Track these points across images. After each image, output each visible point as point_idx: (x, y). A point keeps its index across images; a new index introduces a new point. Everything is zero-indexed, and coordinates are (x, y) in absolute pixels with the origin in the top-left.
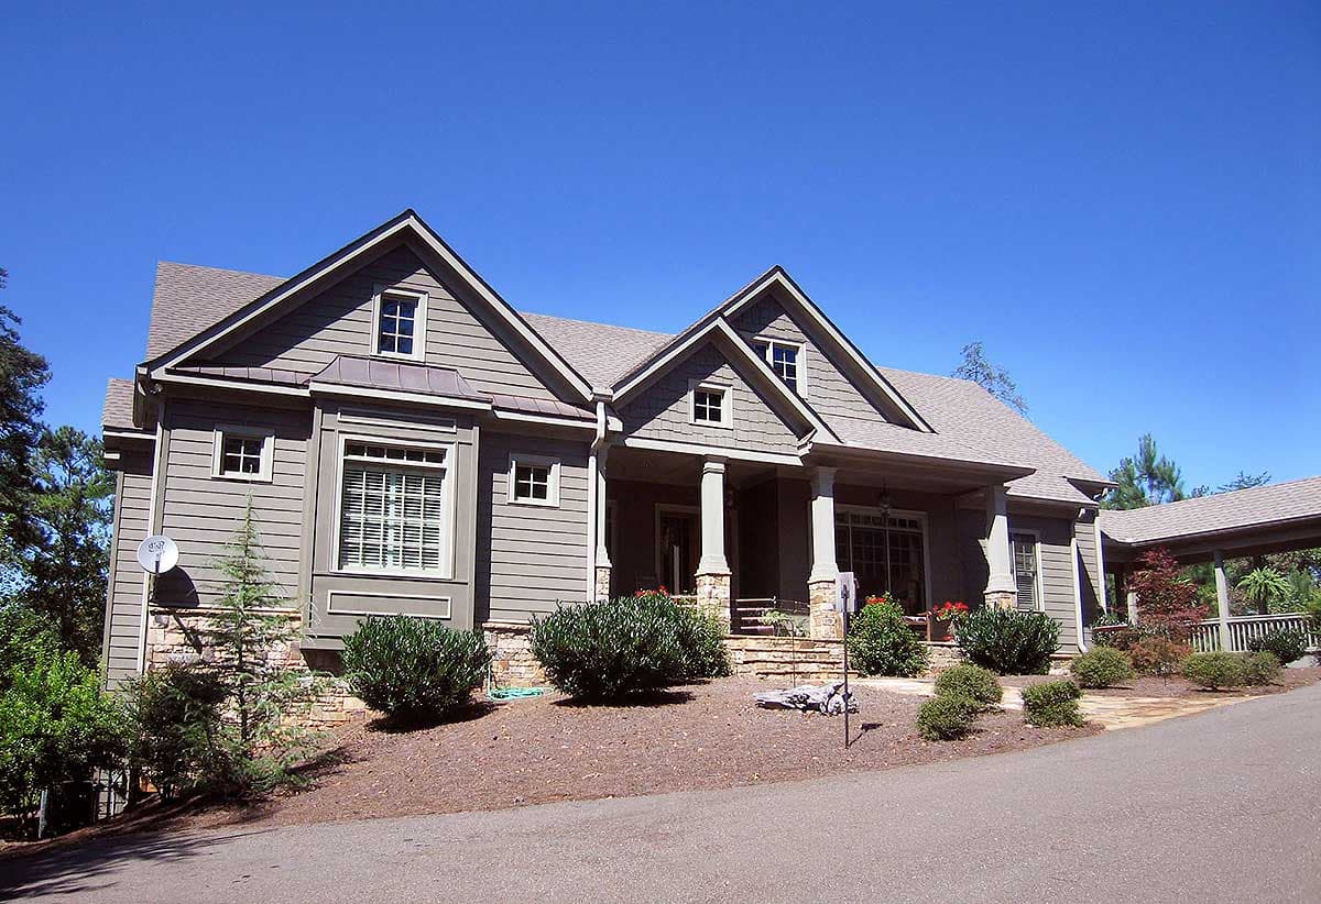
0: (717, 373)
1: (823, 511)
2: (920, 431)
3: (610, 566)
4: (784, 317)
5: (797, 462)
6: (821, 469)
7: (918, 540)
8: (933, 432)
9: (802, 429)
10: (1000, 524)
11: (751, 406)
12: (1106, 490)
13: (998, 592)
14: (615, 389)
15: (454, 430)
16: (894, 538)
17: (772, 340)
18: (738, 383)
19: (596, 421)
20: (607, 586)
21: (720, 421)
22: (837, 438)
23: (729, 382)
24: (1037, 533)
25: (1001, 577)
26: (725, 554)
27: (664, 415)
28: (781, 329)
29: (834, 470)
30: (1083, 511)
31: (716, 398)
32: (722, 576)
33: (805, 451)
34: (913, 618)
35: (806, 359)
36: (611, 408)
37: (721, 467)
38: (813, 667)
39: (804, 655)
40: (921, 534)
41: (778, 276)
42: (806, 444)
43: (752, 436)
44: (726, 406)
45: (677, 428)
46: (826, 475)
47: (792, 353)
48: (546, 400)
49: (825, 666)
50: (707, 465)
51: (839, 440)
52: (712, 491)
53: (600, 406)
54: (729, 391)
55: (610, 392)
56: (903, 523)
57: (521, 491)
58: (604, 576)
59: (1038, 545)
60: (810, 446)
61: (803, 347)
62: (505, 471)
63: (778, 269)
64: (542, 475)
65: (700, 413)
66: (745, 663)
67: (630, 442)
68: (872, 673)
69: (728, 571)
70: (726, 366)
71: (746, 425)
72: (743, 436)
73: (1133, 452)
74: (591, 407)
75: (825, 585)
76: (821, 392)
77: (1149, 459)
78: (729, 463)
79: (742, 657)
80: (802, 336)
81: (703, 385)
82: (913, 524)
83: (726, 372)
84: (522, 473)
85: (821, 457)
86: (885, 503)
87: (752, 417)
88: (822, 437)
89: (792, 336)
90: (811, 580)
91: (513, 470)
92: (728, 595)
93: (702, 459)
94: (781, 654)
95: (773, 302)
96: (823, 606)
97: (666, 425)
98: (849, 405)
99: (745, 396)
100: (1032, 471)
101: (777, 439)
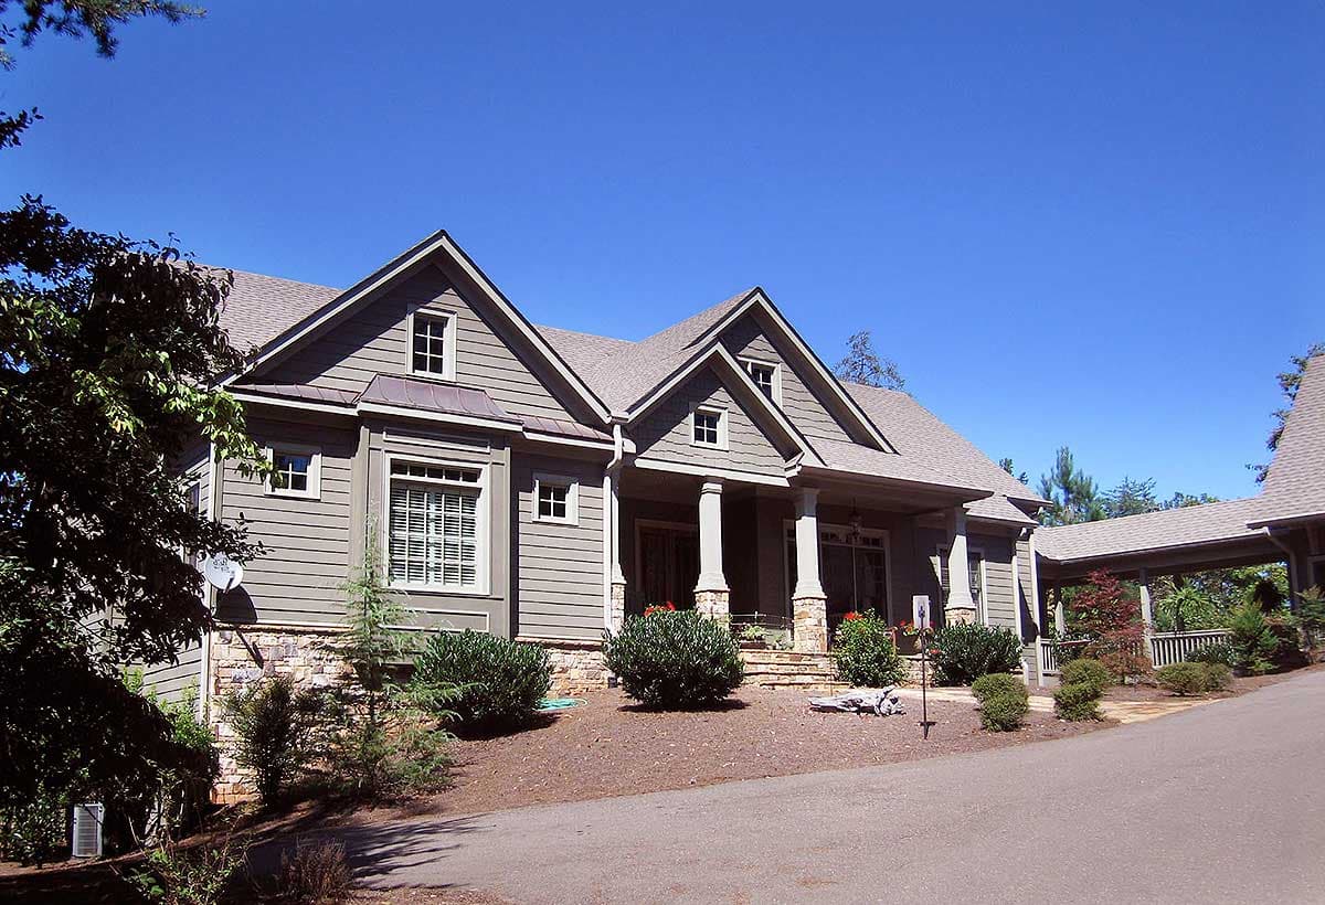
0: (714, 396)
1: (807, 531)
2: (883, 451)
3: (625, 582)
4: (761, 337)
5: (785, 484)
6: (806, 490)
7: (881, 558)
8: (896, 452)
9: (789, 451)
10: (960, 542)
11: (744, 429)
12: (1041, 508)
13: (958, 609)
14: (630, 411)
15: (488, 450)
17: (751, 361)
18: (733, 406)
19: (613, 443)
20: (623, 601)
21: (716, 443)
22: (821, 460)
23: (724, 405)
24: (981, 551)
25: (959, 594)
26: (723, 571)
27: (667, 437)
28: (759, 349)
29: (818, 491)
30: (1023, 530)
31: (713, 420)
32: (722, 592)
33: (793, 473)
35: (781, 378)
36: (626, 432)
37: (719, 487)
38: (808, 679)
39: (796, 668)
40: (884, 551)
41: (758, 297)
42: (794, 467)
43: (744, 458)
44: (722, 429)
45: (679, 449)
46: (810, 496)
47: (767, 373)
48: (565, 421)
49: (818, 677)
50: (705, 486)
51: (823, 463)
52: (710, 510)
53: (617, 428)
54: (725, 416)
55: (626, 415)
56: (866, 540)
57: (544, 509)
58: (620, 591)
59: (983, 562)
60: (799, 468)
61: (778, 368)
62: (530, 491)
63: (759, 291)
64: (561, 494)
65: (699, 436)
66: (748, 675)
67: (639, 463)
68: (858, 685)
69: (726, 588)
70: (722, 389)
71: (740, 448)
72: (738, 458)
74: (608, 429)
75: (811, 601)
76: (795, 412)
77: (1065, 473)
78: (726, 483)
80: (777, 357)
81: (701, 408)
82: (876, 542)
83: (721, 395)
84: (544, 493)
85: (807, 478)
86: (857, 523)
87: (745, 439)
89: (768, 356)
90: (795, 596)
91: (537, 489)
92: (728, 610)
93: (705, 479)
94: (776, 667)
95: (750, 324)
96: (803, 623)
97: (670, 446)
99: (736, 419)
100: (990, 494)
101: (765, 461)
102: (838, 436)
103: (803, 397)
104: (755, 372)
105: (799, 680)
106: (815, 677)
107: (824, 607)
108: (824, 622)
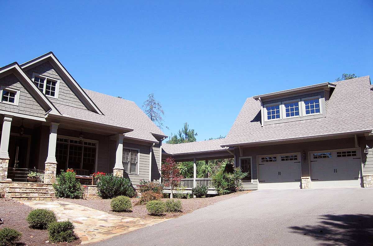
0: (14, 85)
1: (53, 138)
2: (99, 114)
4: (53, 70)
5: (44, 120)
6: (53, 123)
7: (94, 150)
8: (103, 115)
9: (47, 109)
10: (120, 147)
11: (27, 98)
12: (164, 138)
13: (117, 169)
16: (85, 149)
17: (47, 77)
18: (23, 89)
21: (14, 102)
23: (19, 89)
24: (139, 150)
25: (119, 164)
26: (9, 151)
28: (51, 74)
29: (58, 124)
30: (154, 144)
31: (13, 94)
32: (6, 159)
33: (46, 116)
34: (87, 176)
35: (59, 85)
37: (11, 119)
38: (36, 195)
39: (35, 190)
40: (96, 148)
41: (51, 55)
42: (47, 114)
43: (26, 109)
44: (17, 97)
46: (55, 126)
47: (54, 83)
49: (42, 194)
50: (5, 118)
51: (60, 113)
54: (18, 93)
56: (90, 144)
59: (139, 154)
60: (48, 114)
61: (59, 82)
63: (51, 53)
65: (4, 99)
66: (9, 192)
68: (61, 197)
69: (8, 158)
70: (19, 83)
71: (24, 105)
72: (22, 109)
73: (182, 128)
75: (50, 164)
76: (64, 97)
77: (186, 130)
78: (14, 118)
79: (8, 190)
80: (59, 77)
81: (7, 88)
82: (94, 145)
83: (18, 85)
85: (52, 119)
86: (81, 137)
87: (28, 102)
88: (54, 112)
89: (55, 77)
90: (46, 162)
92: (7, 166)
93: (3, 116)
94: (25, 189)
95: (48, 64)
96: (48, 172)
98: (74, 103)
99: (25, 94)
100: (132, 130)
101: (37, 111)
102: (81, 107)
103: (68, 92)
104: (49, 82)
105: (31, 195)
106: (40, 194)
107: (56, 167)
108: (55, 172)
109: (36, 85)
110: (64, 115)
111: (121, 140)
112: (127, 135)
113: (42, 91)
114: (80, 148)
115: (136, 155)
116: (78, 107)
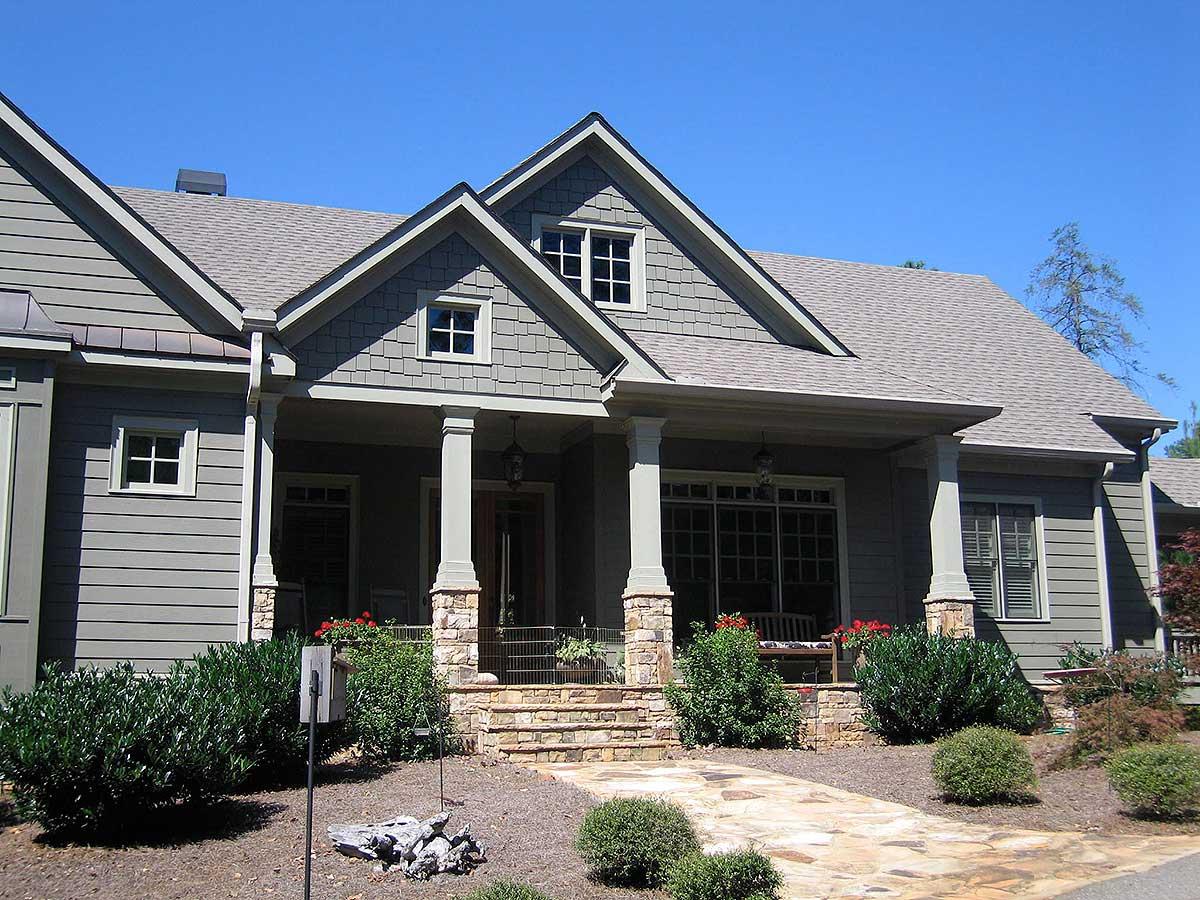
0: (466, 279)
1: (645, 484)
2: (831, 354)
3: (276, 584)
4: (610, 189)
5: (599, 411)
6: (638, 421)
7: (828, 521)
8: (851, 354)
9: (607, 361)
10: (947, 497)
11: (522, 329)
12: (1157, 431)
13: (941, 601)
14: (281, 312)
15: (12, 384)
16: (789, 519)
17: (589, 226)
18: (502, 292)
19: (247, 361)
20: (270, 615)
21: (472, 353)
22: (661, 371)
23: (486, 293)
24: (1037, 501)
25: (948, 578)
26: (473, 559)
27: (376, 347)
28: (605, 209)
29: (662, 422)
30: (1110, 466)
31: (467, 318)
32: (466, 593)
33: (608, 395)
34: (808, 644)
35: (646, 251)
36: (275, 340)
37: (469, 423)
38: (600, 737)
39: (594, 715)
40: (835, 511)
41: (596, 128)
42: (609, 381)
43: (523, 374)
44: (481, 329)
45: (396, 366)
46: (647, 432)
47: (623, 245)
48: (177, 333)
49: (620, 733)
50: (448, 422)
51: (664, 374)
52: (457, 458)
53: (257, 337)
54: (486, 310)
55: (273, 317)
56: (805, 495)
57: (134, 472)
58: (266, 600)
59: (1040, 521)
60: (613, 385)
61: (640, 236)
62: (107, 443)
63: (595, 116)
64: (171, 447)
65: (437, 342)
66: (491, 731)
67: (317, 392)
68: (705, 743)
69: (476, 586)
70: (483, 267)
71: (512, 358)
72: (507, 374)
74: (243, 340)
75: (643, 602)
76: (670, 301)
78: (481, 417)
79: (486, 720)
80: (639, 218)
81: (441, 299)
82: (825, 496)
83: (482, 276)
84: (136, 445)
85: (633, 402)
86: (764, 467)
87: (528, 343)
88: (636, 372)
89: (622, 217)
90: (627, 593)
91: (120, 443)
92: (475, 622)
93: (440, 413)
94: (553, 715)
95: (590, 167)
96: (638, 635)
97: (383, 364)
98: (716, 319)
99: (511, 313)
100: (996, 411)
101: (567, 378)
102: (751, 335)
103: (686, 276)
104: (600, 244)
105: (580, 739)
106: (615, 733)
107: (669, 611)
108: (669, 635)
109: (552, 263)
110: (681, 380)
111: (947, 462)
112: (973, 436)
113: (575, 287)
114: (765, 518)
115: (1027, 529)
116: (738, 334)
